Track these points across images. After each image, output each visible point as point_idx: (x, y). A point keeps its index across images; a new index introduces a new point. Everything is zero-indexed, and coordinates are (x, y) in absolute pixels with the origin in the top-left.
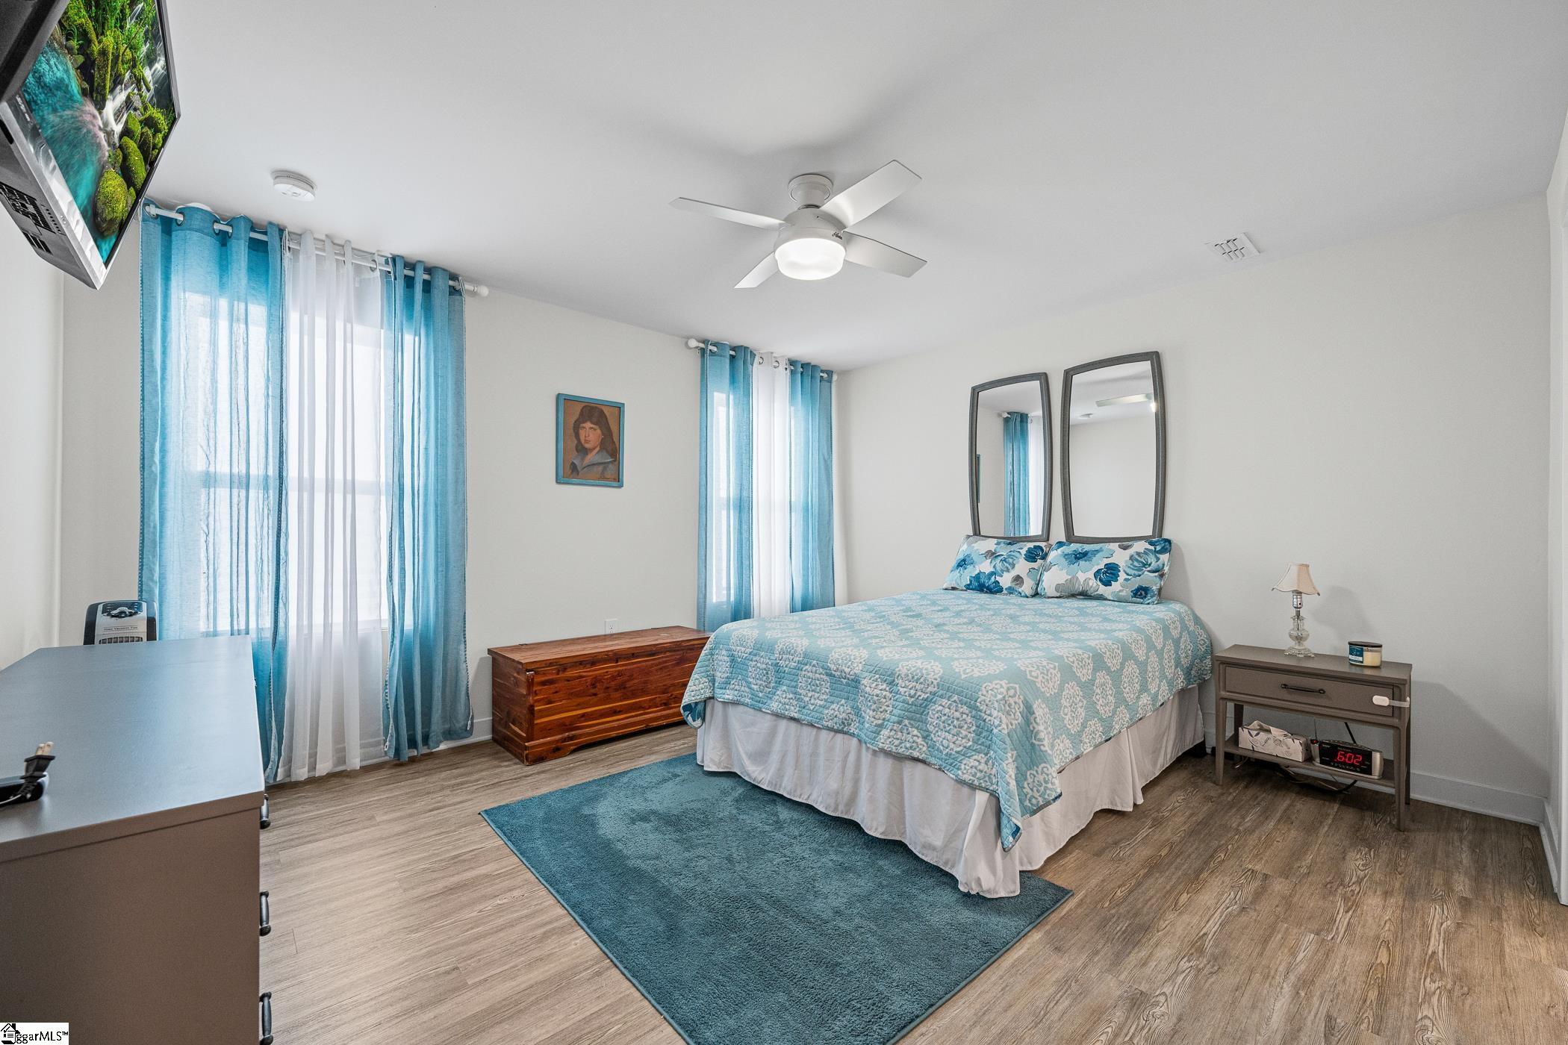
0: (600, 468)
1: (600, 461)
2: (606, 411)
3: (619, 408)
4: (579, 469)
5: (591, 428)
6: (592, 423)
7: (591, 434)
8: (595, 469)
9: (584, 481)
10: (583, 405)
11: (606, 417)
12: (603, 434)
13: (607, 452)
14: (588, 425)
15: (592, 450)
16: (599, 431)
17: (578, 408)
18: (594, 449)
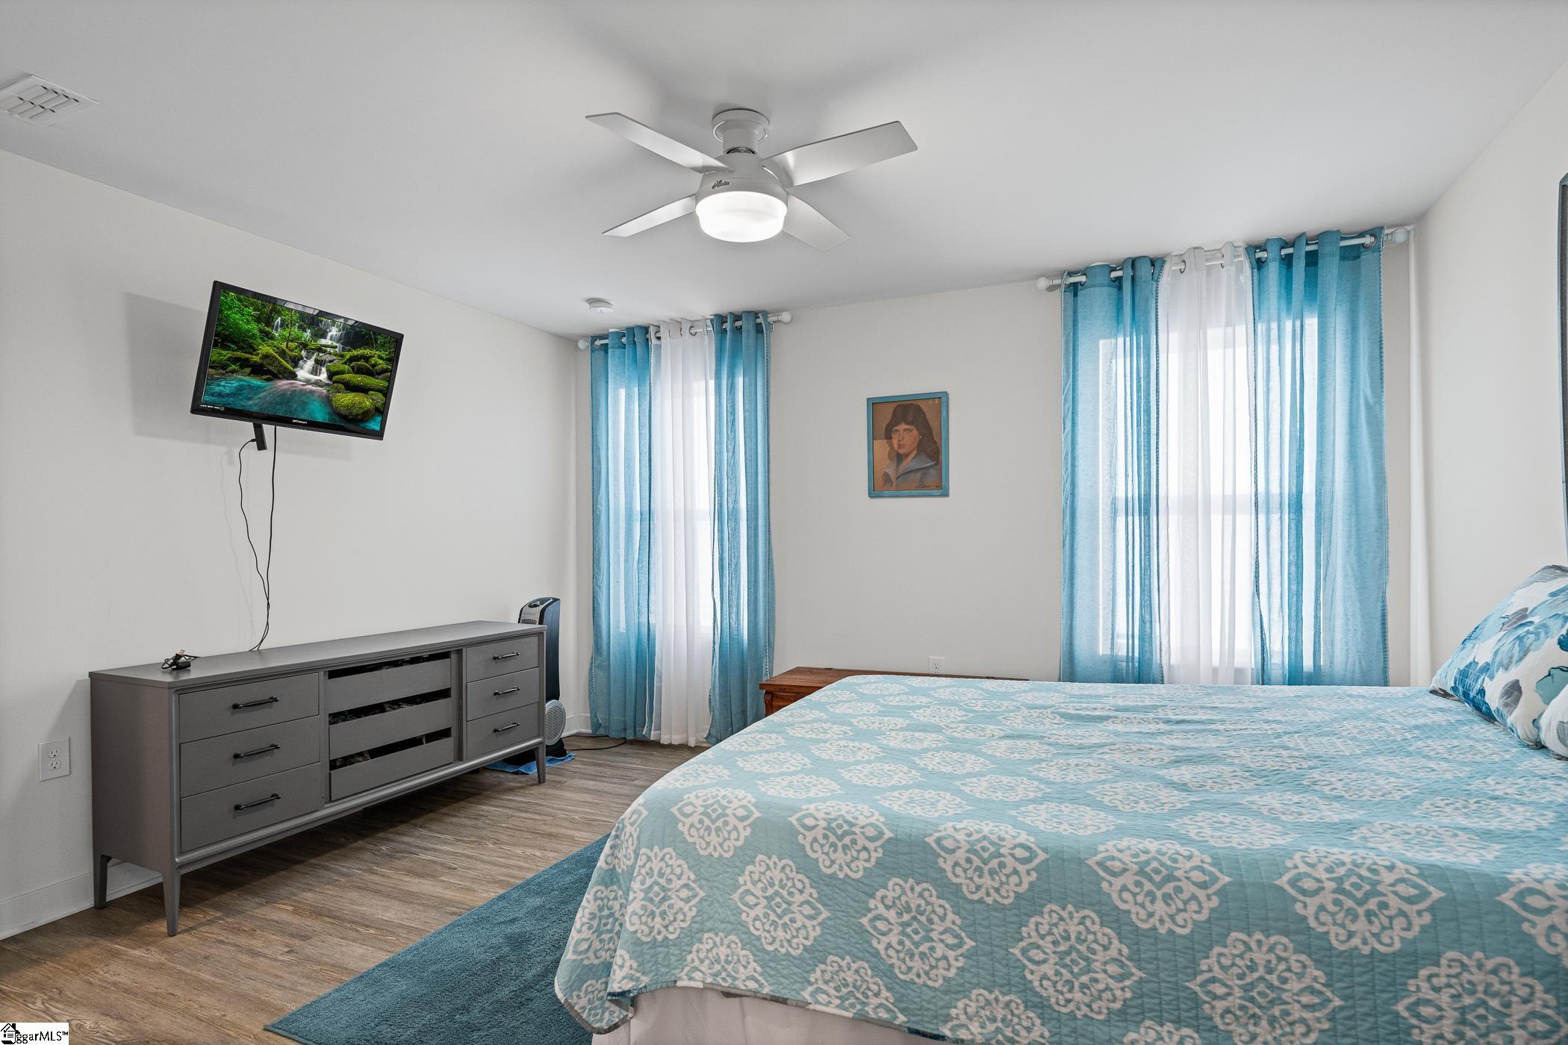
0: (918, 475)
1: (917, 467)
2: (923, 405)
3: (939, 400)
4: (893, 479)
5: (905, 430)
6: (907, 424)
7: (907, 436)
8: (912, 476)
9: (897, 493)
10: (895, 405)
11: (924, 413)
12: (920, 434)
13: (927, 455)
14: (903, 426)
15: (907, 455)
16: (915, 432)
17: (890, 409)
18: (909, 454)
